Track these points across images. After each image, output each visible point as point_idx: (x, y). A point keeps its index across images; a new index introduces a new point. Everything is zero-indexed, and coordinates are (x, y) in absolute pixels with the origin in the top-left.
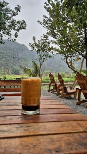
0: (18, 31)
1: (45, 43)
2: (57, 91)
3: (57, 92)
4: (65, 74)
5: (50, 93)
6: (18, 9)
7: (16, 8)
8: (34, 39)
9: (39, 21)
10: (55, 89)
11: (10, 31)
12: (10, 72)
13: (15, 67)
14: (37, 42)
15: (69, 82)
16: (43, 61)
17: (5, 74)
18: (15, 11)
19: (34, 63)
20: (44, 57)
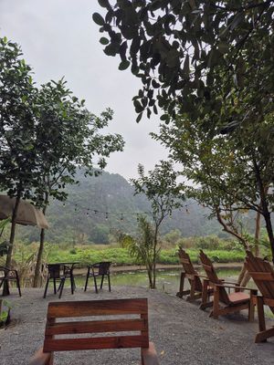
0: (107, 154)
1: (164, 176)
2: (200, 294)
3: (201, 299)
4: (220, 241)
5: (183, 302)
6: (108, 116)
7: (103, 114)
8: (141, 170)
9: (152, 134)
10: (197, 289)
11: (90, 156)
12: (86, 238)
13: (97, 225)
14: (146, 174)
15: (231, 262)
16: (163, 217)
17: (74, 243)
18: (102, 118)
19: (142, 220)
20: (164, 207)
